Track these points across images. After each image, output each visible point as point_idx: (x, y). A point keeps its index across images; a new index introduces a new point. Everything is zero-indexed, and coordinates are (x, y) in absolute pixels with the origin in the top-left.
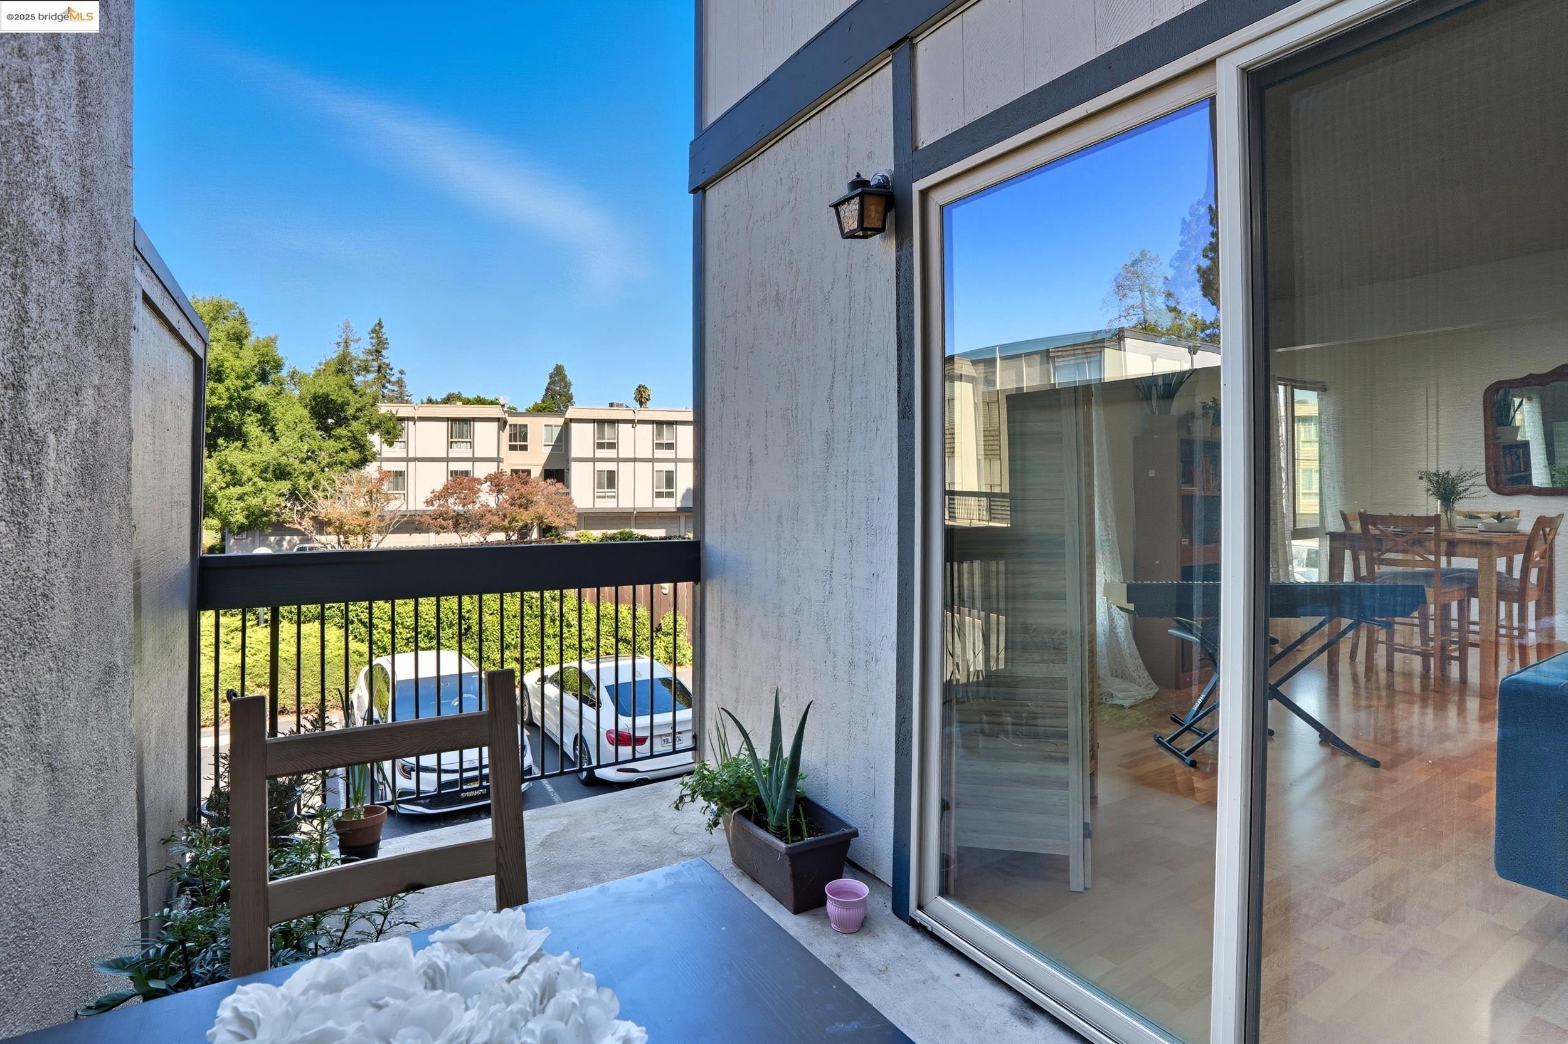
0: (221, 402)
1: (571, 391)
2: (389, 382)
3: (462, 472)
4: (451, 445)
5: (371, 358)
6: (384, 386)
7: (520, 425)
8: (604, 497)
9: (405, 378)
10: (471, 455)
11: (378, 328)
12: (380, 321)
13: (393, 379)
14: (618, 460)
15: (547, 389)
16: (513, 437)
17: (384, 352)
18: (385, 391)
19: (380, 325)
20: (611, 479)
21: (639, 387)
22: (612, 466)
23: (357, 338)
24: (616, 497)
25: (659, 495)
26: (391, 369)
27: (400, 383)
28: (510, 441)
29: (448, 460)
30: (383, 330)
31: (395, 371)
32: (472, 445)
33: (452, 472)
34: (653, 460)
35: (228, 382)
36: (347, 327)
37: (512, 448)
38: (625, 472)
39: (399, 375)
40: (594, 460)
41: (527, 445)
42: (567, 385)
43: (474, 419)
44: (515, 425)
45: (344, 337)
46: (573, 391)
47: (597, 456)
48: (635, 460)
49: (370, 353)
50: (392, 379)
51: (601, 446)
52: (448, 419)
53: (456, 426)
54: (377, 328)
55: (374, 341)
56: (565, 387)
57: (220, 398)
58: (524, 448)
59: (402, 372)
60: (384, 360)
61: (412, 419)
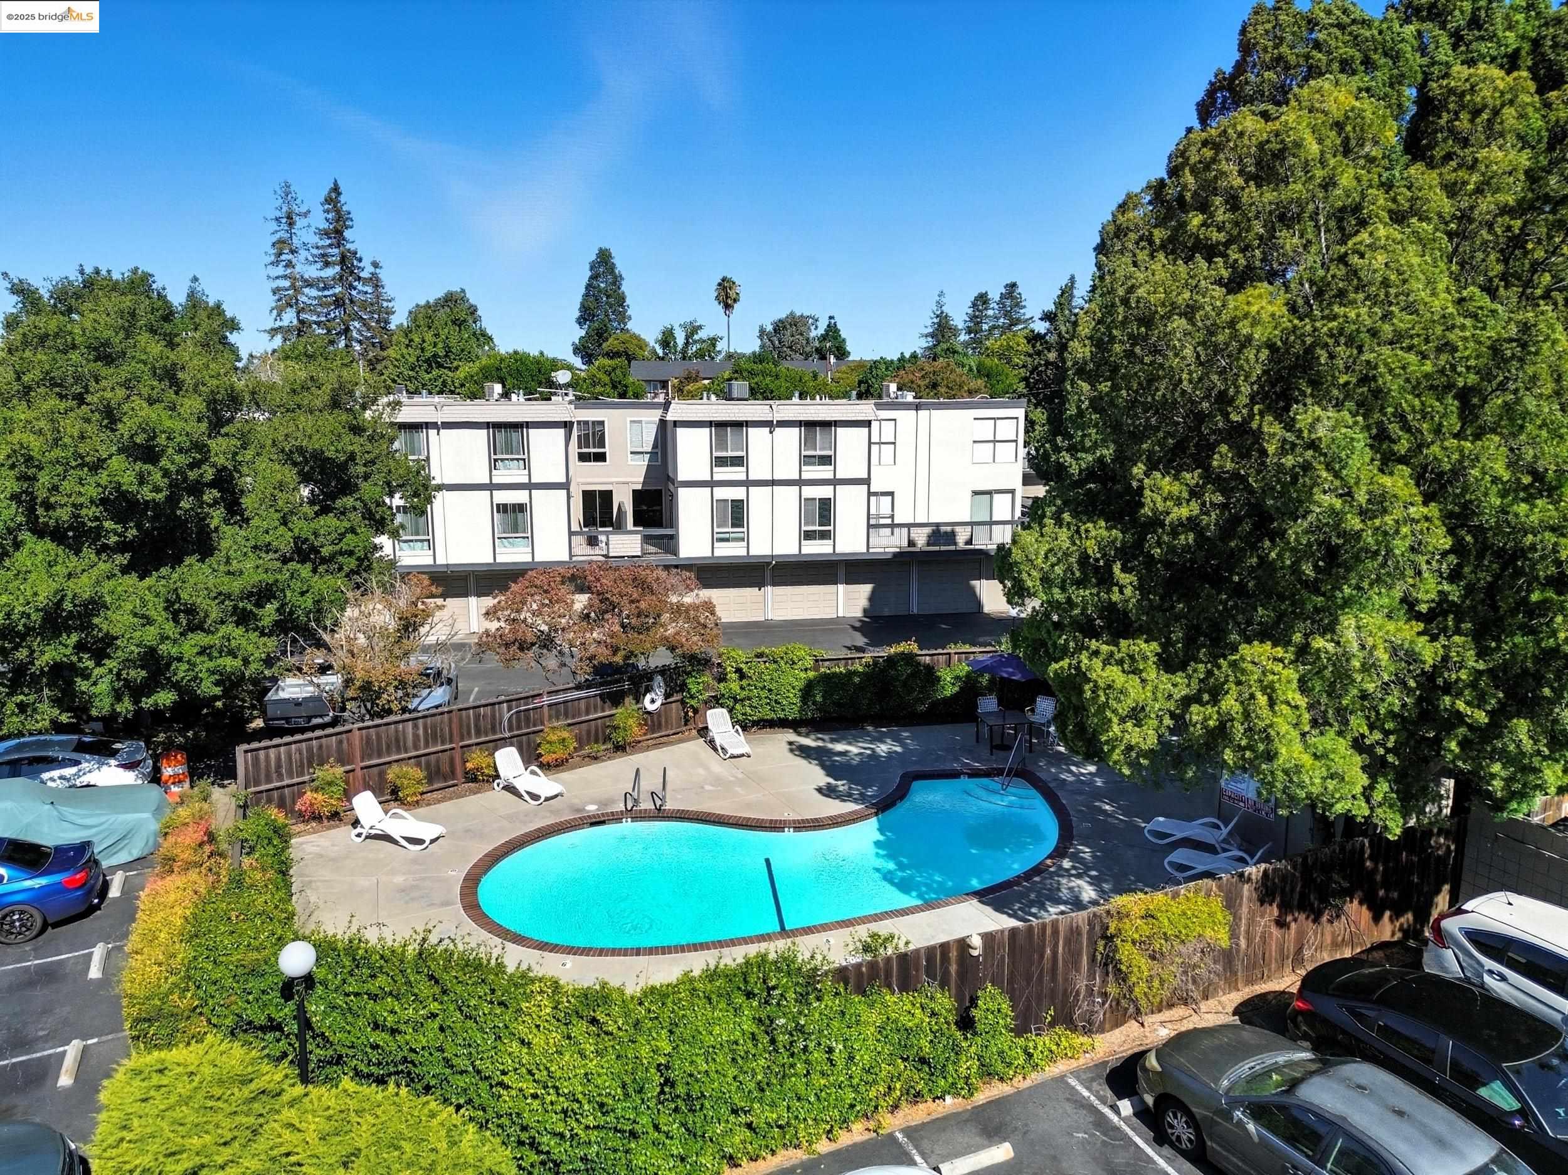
0: (160, 496)
1: (623, 288)
2: (359, 279)
3: (514, 505)
4: (493, 464)
5: (328, 242)
6: (352, 287)
7: (593, 422)
8: (727, 540)
9: (383, 274)
10: (525, 480)
11: (333, 197)
12: (336, 183)
13: (364, 274)
14: (748, 483)
15: (589, 287)
16: (583, 441)
17: (347, 234)
18: (354, 293)
19: (336, 189)
20: (737, 513)
21: (724, 280)
22: (738, 493)
23: (303, 209)
24: (745, 539)
25: (809, 536)
26: (360, 260)
27: (375, 281)
28: (580, 447)
29: (491, 487)
30: (342, 199)
31: (366, 263)
32: (526, 464)
33: (498, 505)
34: (800, 483)
35: (164, 462)
36: (287, 192)
37: (583, 457)
38: (758, 500)
39: (372, 269)
40: (711, 484)
41: (604, 454)
42: (617, 280)
43: (528, 425)
44: (586, 423)
45: (285, 209)
46: (625, 288)
47: (716, 477)
48: (773, 483)
49: (326, 233)
50: (362, 275)
51: (721, 462)
52: (487, 425)
53: (501, 436)
54: (333, 195)
55: (330, 216)
56: (614, 283)
57: (157, 490)
58: (601, 457)
59: (375, 265)
60: (348, 246)
61: (434, 425)
